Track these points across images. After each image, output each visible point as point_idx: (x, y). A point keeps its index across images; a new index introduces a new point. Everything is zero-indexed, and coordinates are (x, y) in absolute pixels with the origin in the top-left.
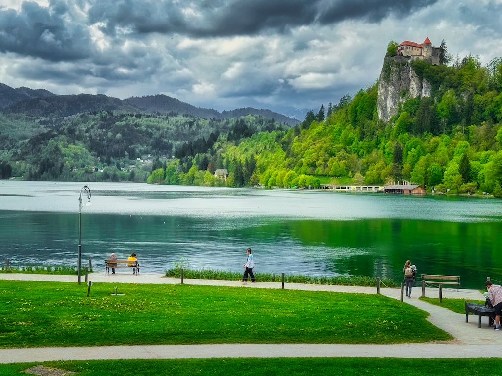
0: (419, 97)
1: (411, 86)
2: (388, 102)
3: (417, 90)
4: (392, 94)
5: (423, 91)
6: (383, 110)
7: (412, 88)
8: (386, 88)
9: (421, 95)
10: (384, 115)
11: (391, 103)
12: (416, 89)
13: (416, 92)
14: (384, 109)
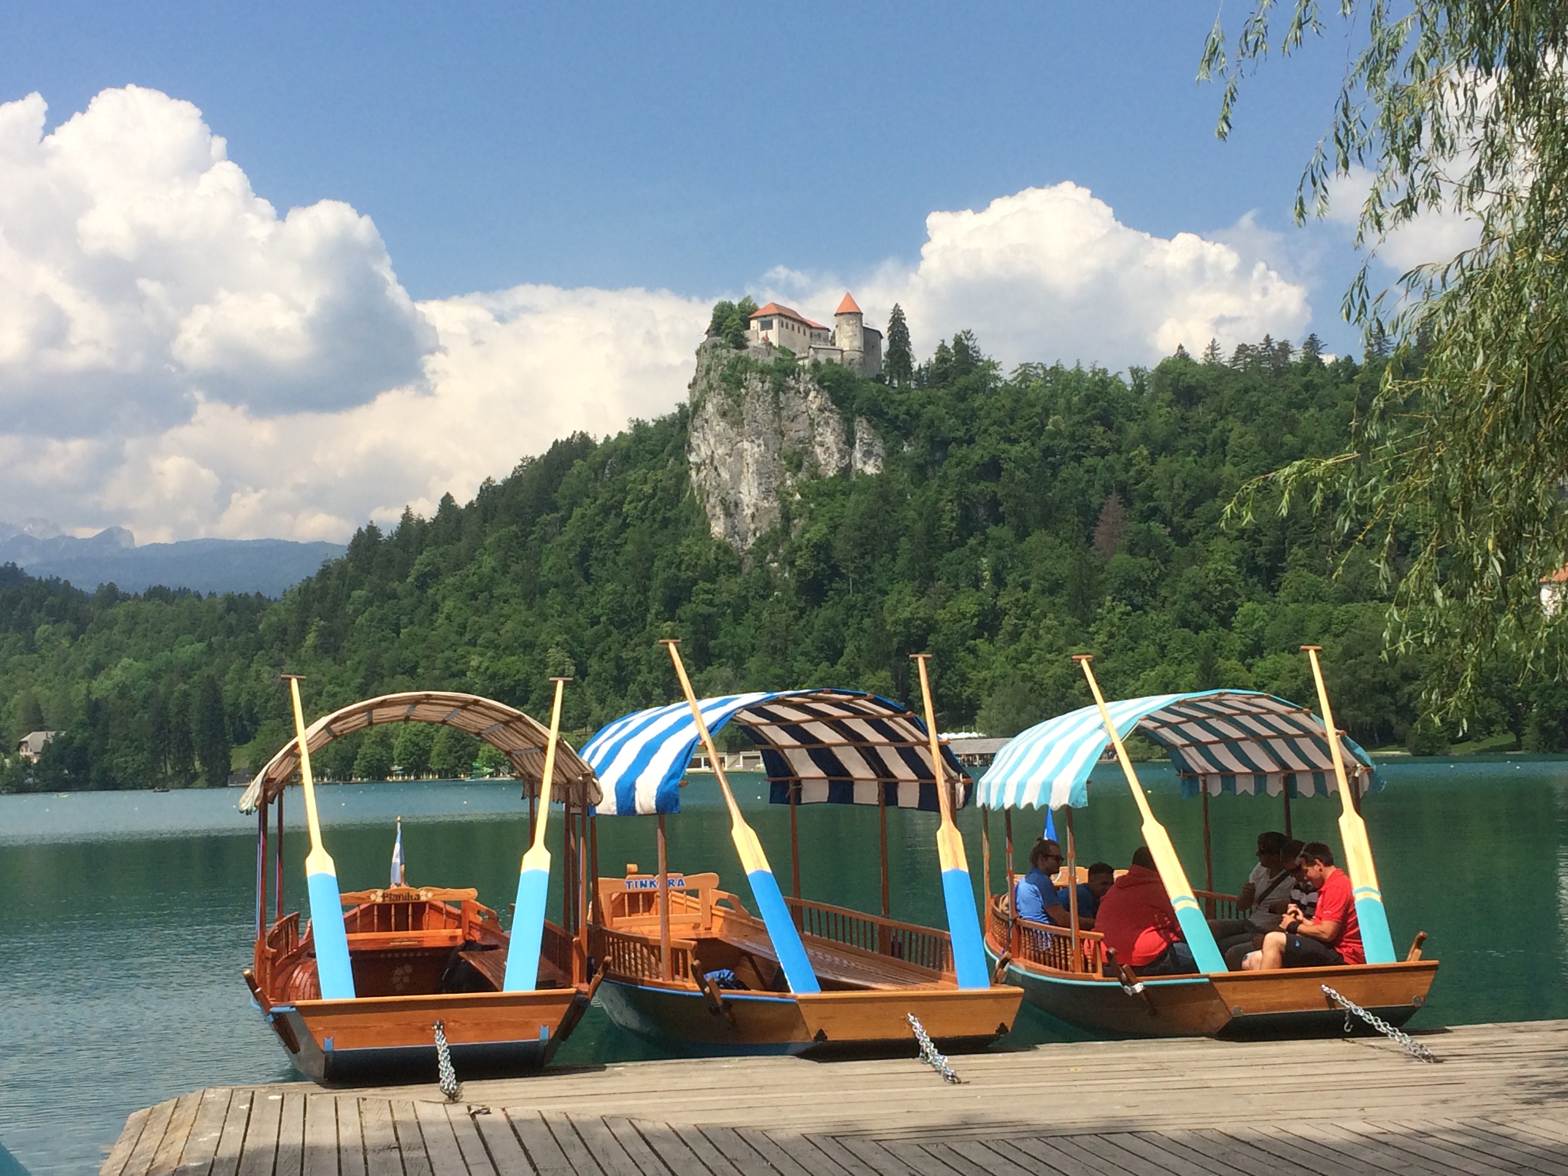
0: (845, 471)
1: (818, 439)
2: (744, 489)
3: (840, 451)
4: (757, 462)
5: (858, 455)
6: (728, 514)
7: (822, 444)
8: (733, 444)
9: (849, 466)
10: (733, 531)
11: (755, 492)
12: (834, 449)
13: (837, 456)
14: (731, 509)
